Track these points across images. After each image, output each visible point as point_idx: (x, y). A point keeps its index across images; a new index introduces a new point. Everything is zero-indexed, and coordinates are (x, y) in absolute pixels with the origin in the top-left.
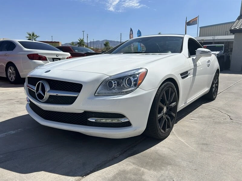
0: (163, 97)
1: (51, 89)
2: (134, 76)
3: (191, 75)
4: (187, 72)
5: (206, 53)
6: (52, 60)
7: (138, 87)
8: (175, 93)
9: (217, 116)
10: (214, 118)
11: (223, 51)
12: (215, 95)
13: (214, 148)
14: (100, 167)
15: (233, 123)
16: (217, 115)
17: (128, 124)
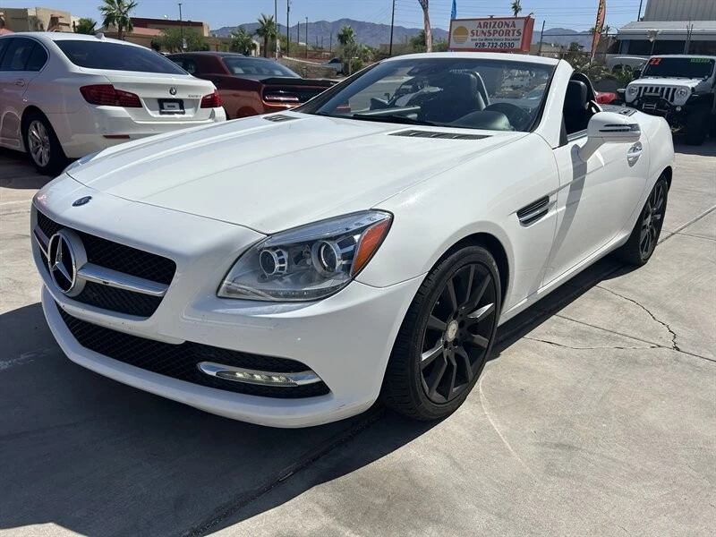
0: (444, 299)
1: (92, 262)
2: (345, 239)
3: (561, 206)
4: (546, 199)
5: (620, 130)
6: (157, 105)
7: (353, 279)
8: (492, 276)
9: (635, 334)
10: (623, 341)
11: (713, 77)
12: (646, 251)
13: (591, 465)
14: (225, 516)
15: (679, 366)
16: (635, 328)
17: (319, 390)
